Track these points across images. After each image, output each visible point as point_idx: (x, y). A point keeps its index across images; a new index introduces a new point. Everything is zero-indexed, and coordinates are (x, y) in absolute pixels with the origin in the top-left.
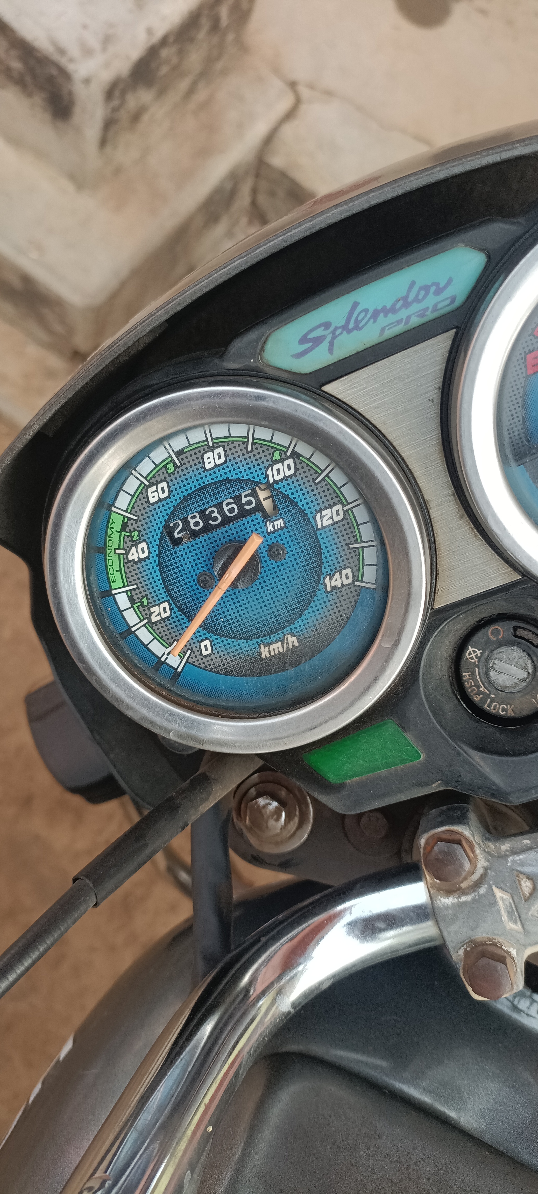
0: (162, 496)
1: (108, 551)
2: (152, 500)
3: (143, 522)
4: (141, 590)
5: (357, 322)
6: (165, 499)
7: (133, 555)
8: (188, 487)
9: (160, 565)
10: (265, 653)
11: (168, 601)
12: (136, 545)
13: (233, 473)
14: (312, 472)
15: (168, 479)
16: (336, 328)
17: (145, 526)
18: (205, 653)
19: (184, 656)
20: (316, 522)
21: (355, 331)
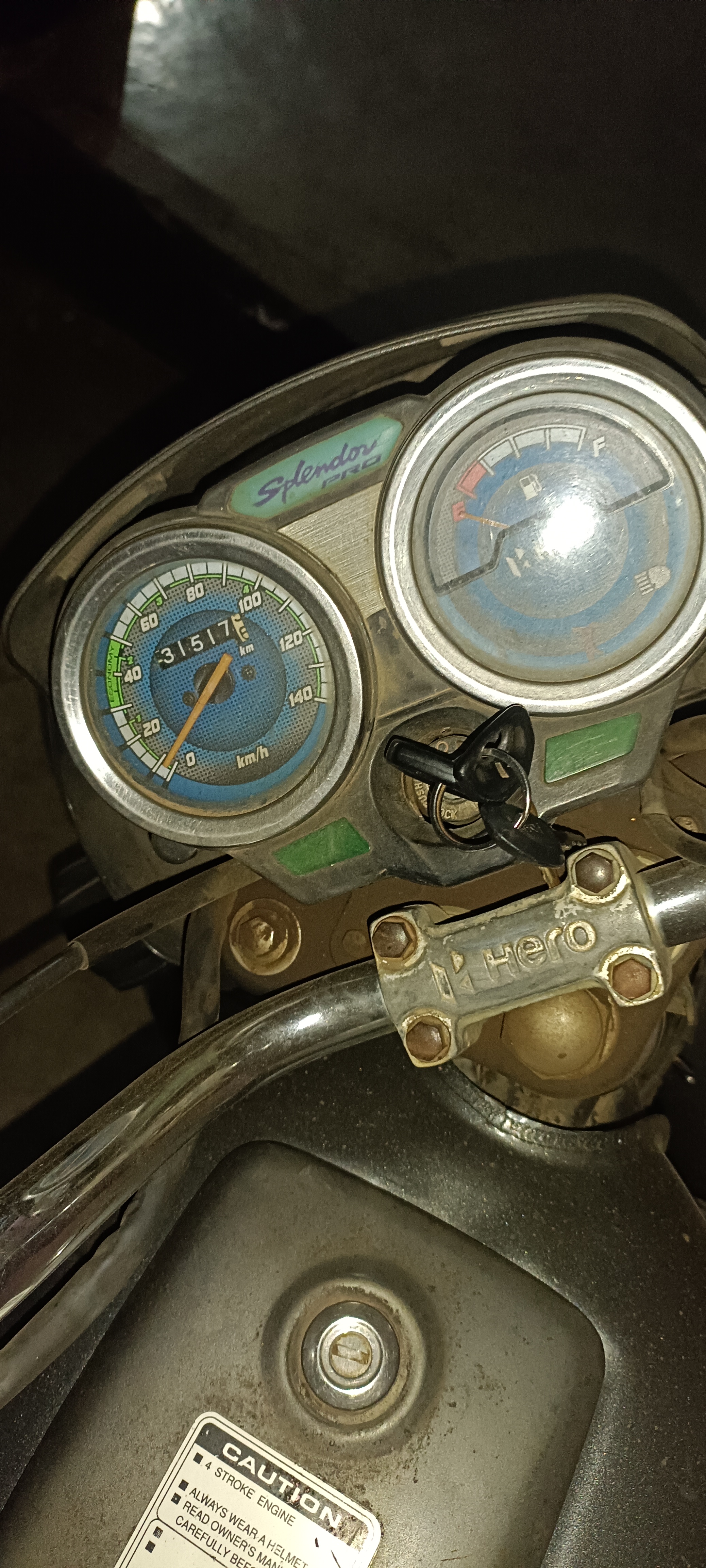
0: (153, 625)
1: (107, 675)
2: (144, 630)
3: (137, 649)
4: (136, 708)
5: (304, 477)
6: (155, 628)
7: (128, 678)
8: (174, 617)
9: (151, 686)
10: (241, 765)
11: (158, 718)
12: (131, 669)
13: (211, 605)
14: (275, 602)
15: (158, 611)
16: (287, 482)
17: (139, 652)
18: (189, 764)
19: (172, 766)
20: (280, 645)
21: (303, 485)
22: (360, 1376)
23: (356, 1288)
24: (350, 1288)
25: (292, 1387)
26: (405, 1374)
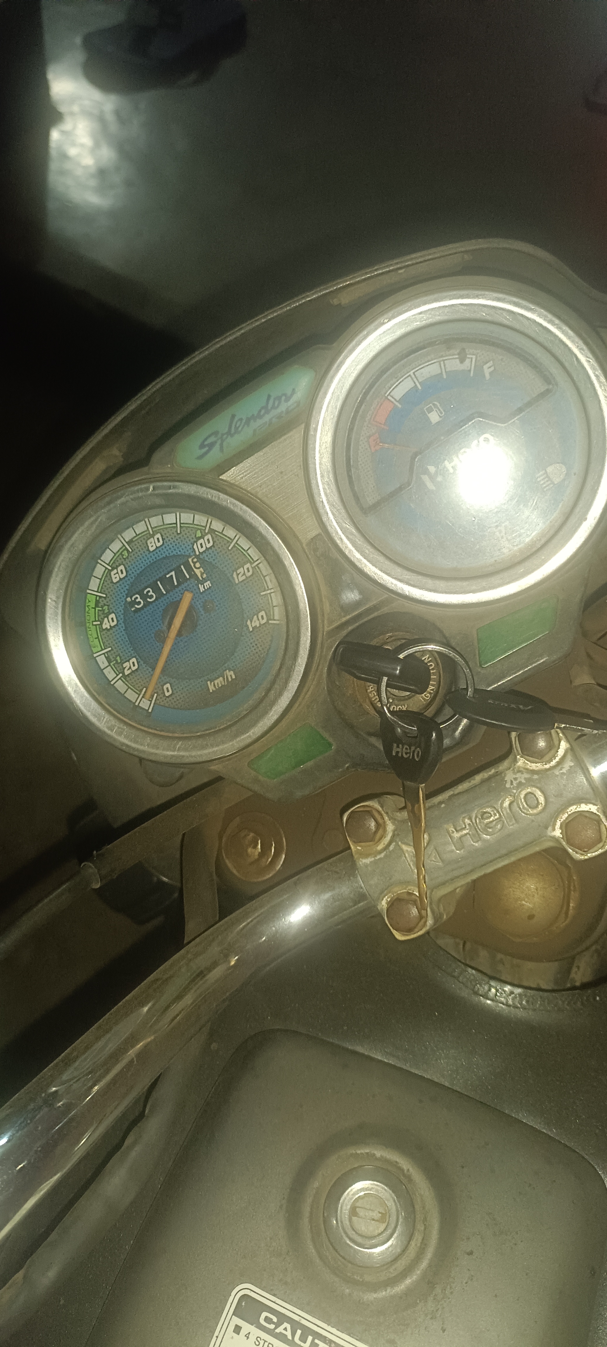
22: (379, 1234)
23: (367, 1153)
24: (362, 1154)
25: (318, 1252)
26: (423, 1228)
